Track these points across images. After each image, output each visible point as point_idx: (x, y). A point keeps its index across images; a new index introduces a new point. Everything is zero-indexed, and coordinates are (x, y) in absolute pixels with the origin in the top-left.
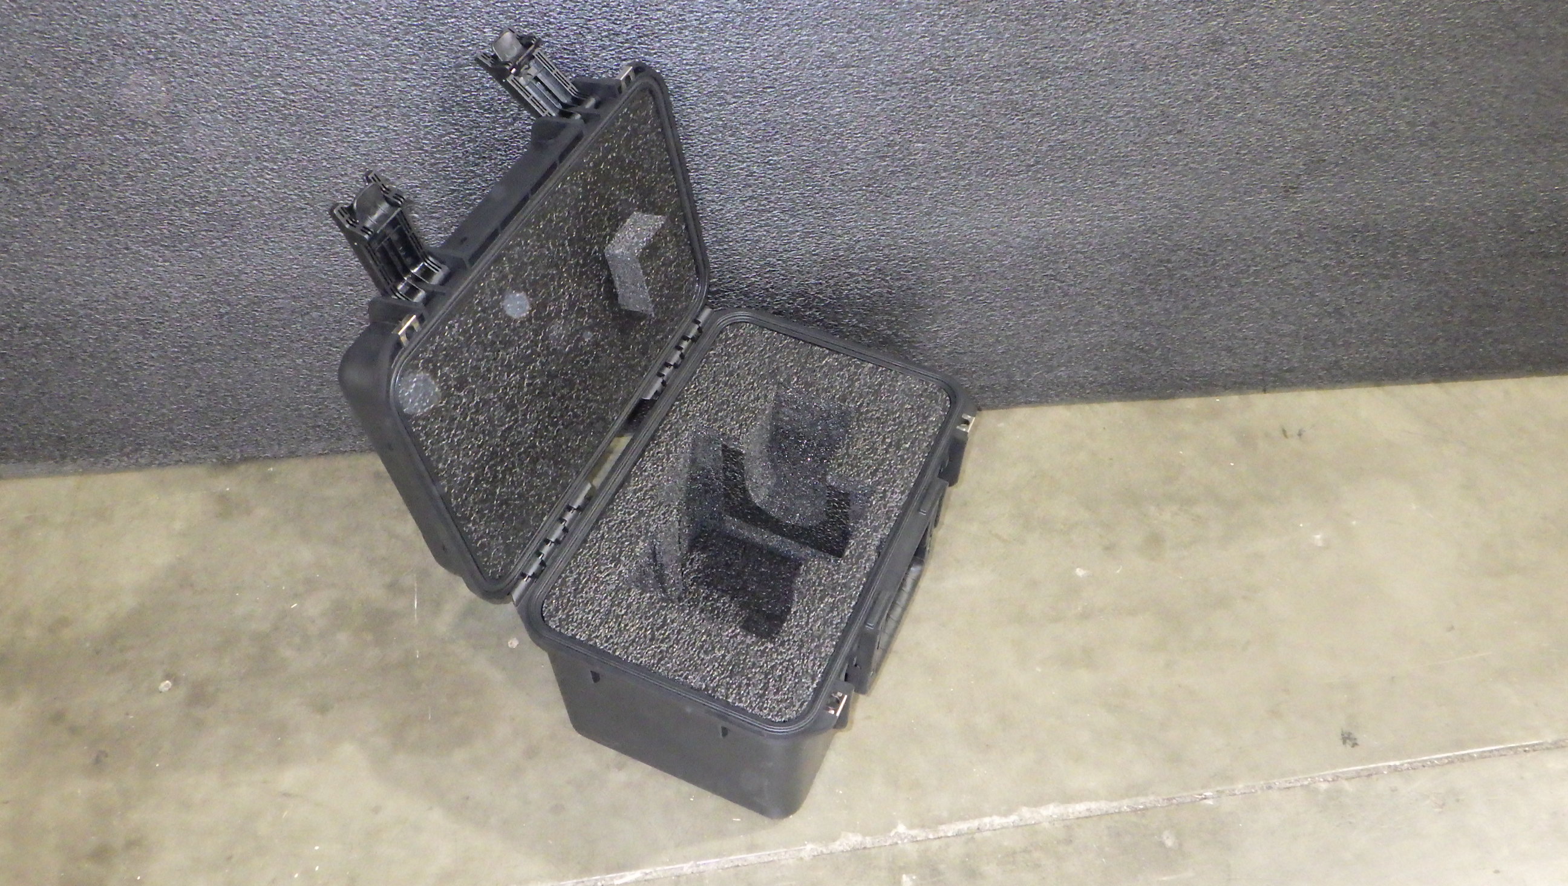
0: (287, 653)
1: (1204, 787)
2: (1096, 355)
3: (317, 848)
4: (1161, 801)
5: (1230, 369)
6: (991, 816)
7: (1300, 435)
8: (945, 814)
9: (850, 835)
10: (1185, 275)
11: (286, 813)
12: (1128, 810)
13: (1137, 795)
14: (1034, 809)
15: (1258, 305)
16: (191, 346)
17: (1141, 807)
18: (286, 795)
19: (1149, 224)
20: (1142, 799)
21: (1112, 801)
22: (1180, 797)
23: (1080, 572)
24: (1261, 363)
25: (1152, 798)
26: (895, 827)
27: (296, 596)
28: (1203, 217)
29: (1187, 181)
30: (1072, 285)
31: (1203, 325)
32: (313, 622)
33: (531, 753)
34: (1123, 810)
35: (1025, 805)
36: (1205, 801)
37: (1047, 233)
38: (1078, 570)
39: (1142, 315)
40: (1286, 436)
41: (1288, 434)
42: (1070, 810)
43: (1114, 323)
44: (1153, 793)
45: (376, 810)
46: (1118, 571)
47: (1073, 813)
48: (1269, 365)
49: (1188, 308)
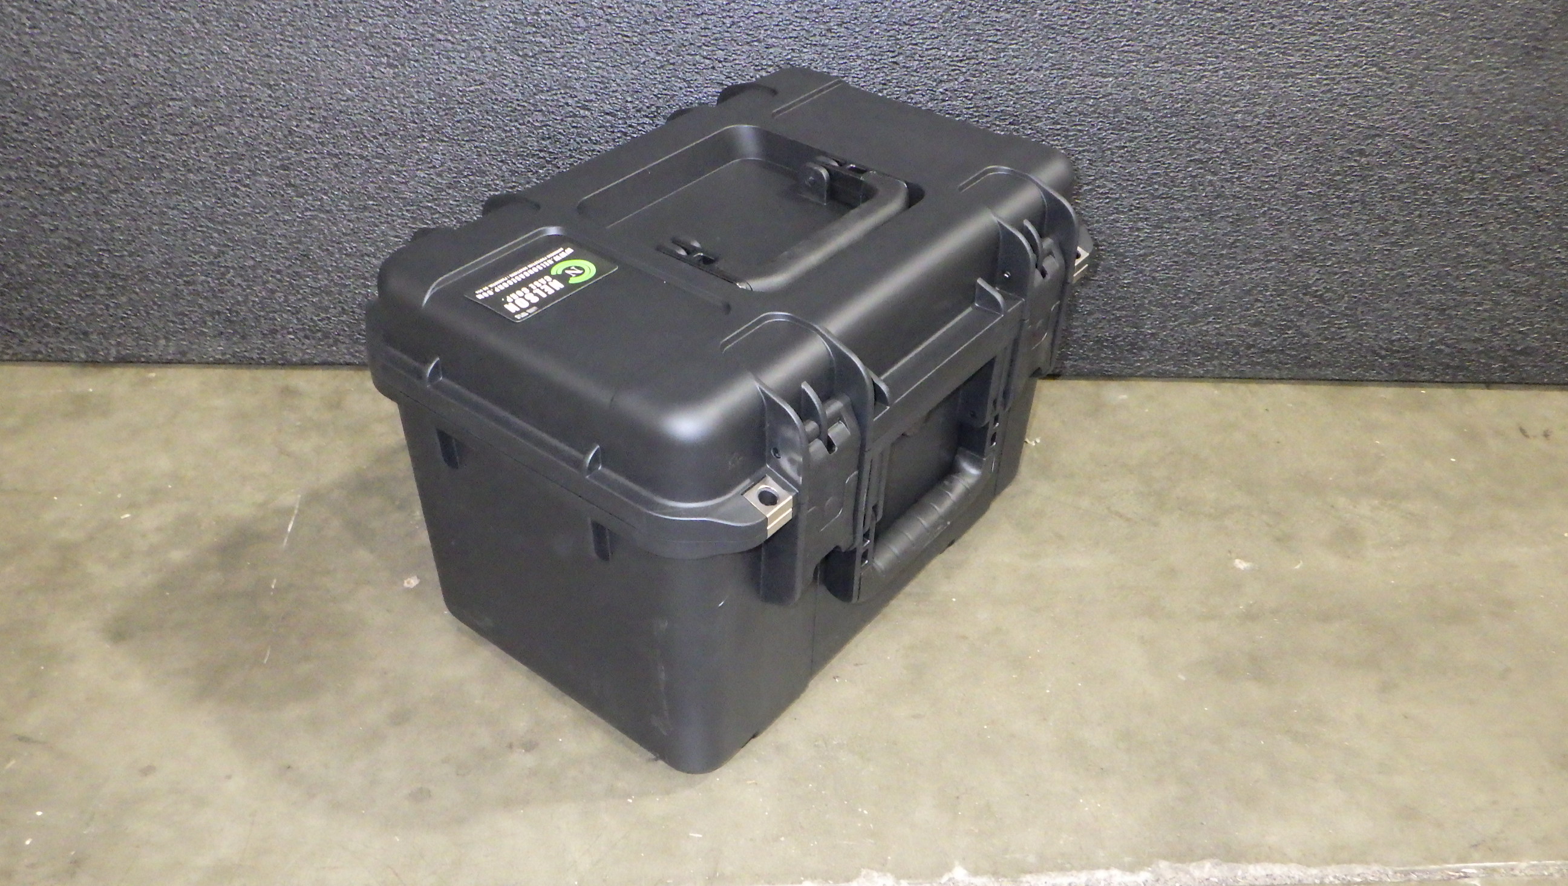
0: (95, 568)
1: (1462, 859)
2: (1257, 300)
3: (39, 813)
4: (1390, 873)
5: (1442, 341)
6: (1107, 869)
7: (1546, 435)
8: (1031, 859)
9: (875, 874)
10: (1386, 178)
11: (13, 763)
12: (1337, 882)
13: (1351, 862)
14: (1179, 865)
15: (1483, 237)
16: (60, 164)
17: (1358, 880)
18: (23, 739)
19: (1338, 89)
20: (1359, 869)
21: (1308, 866)
22: (1423, 872)
23: (1241, 565)
24: (1486, 336)
25: (1375, 868)
26: (950, 870)
27: (133, 506)
28: (1411, 87)
29: (1391, 23)
30: (1227, 180)
31: (1406, 264)
32: (144, 536)
33: (400, 718)
34: (1327, 881)
35: (1165, 858)
36: (1466, 880)
37: (1194, 91)
38: (1237, 561)
39: (1323, 239)
40: (1527, 436)
41: (1529, 433)
42: (1240, 873)
43: (1284, 249)
44: (1376, 861)
45: (148, 771)
46: (1298, 567)
47: (1244, 878)
48: (1496, 342)
49: (1387, 234)
